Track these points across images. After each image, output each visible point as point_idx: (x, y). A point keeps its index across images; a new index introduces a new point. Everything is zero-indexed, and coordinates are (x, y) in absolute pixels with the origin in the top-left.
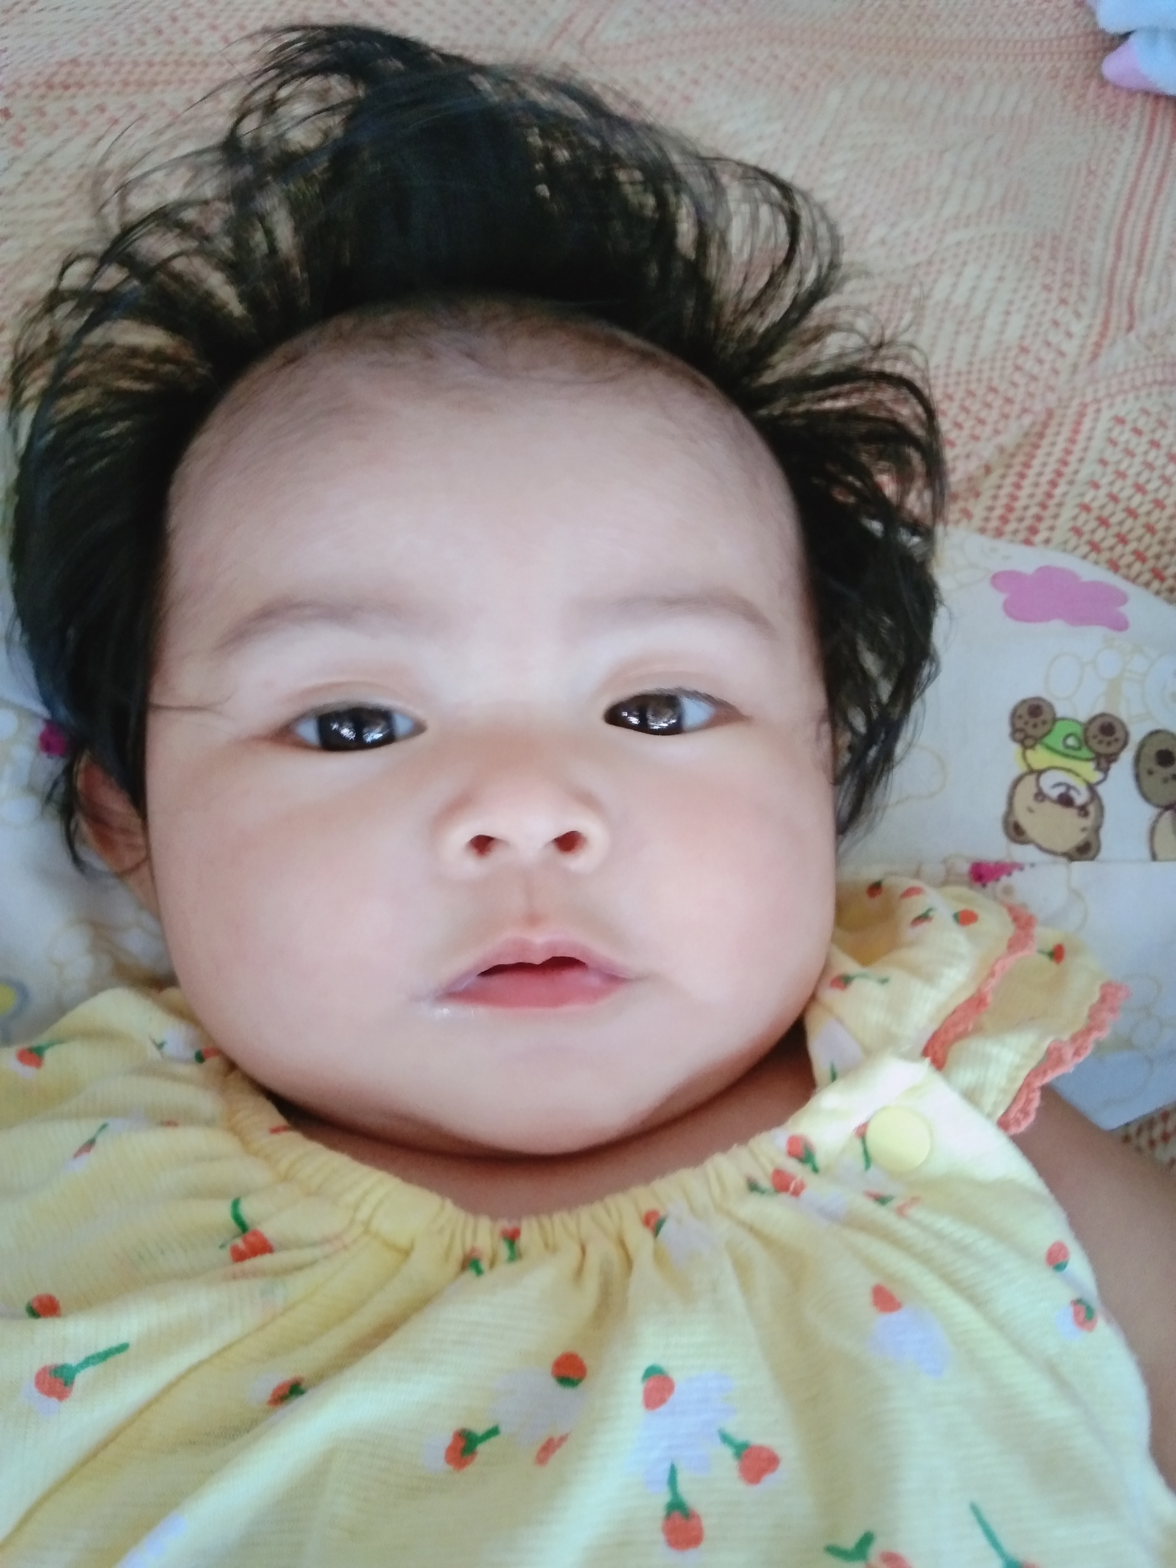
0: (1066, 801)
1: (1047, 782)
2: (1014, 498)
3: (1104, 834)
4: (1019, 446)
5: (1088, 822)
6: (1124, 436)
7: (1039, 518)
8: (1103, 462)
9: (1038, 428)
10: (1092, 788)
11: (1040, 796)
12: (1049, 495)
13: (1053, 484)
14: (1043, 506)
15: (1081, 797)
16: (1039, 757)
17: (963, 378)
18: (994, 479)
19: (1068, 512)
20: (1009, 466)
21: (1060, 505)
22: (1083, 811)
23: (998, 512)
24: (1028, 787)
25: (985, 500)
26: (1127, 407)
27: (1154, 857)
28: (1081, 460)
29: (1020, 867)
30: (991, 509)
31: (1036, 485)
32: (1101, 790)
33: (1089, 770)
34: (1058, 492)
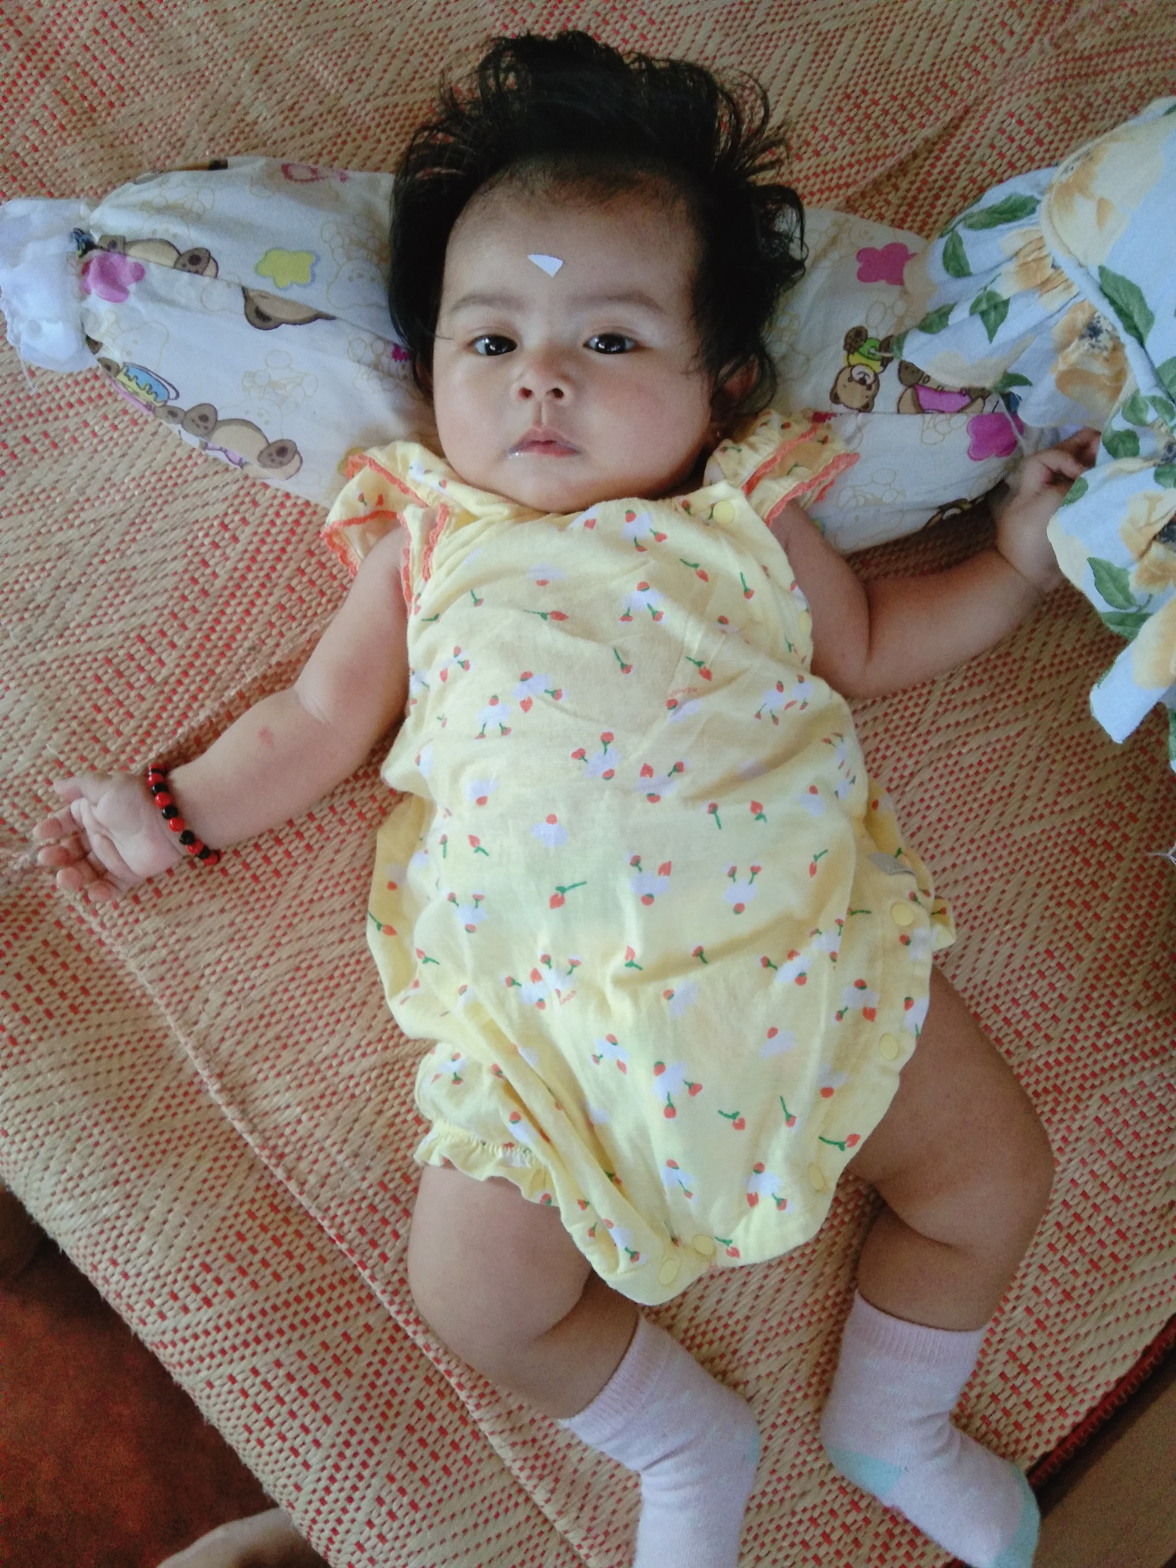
0: (862, 381)
1: (855, 372)
2: (929, 173)
3: (876, 400)
4: (940, 137)
5: (870, 393)
6: (1011, 125)
7: (942, 189)
8: (992, 146)
9: (956, 122)
10: (876, 375)
11: (851, 379)
12: (952, 172)
13: (957, 163)
14: (947, 179)
15: (869, 381)
16: (855, 359)
17: (925, 78)
18: (919, 162)
19: (962, 183)
20: (930, 152)
21: (958, 179)
22: (869, 387)
23: (917, 184)
24: (846, 375)
25: (910, 177)
26: (1018, 104)
27: (899, 412)
28: (978, 146)
29: (834, 415)
30: (912, 183)
31: (945, 164)
32: (881, 377)
33: (877, 366)
34: (958, 169)
